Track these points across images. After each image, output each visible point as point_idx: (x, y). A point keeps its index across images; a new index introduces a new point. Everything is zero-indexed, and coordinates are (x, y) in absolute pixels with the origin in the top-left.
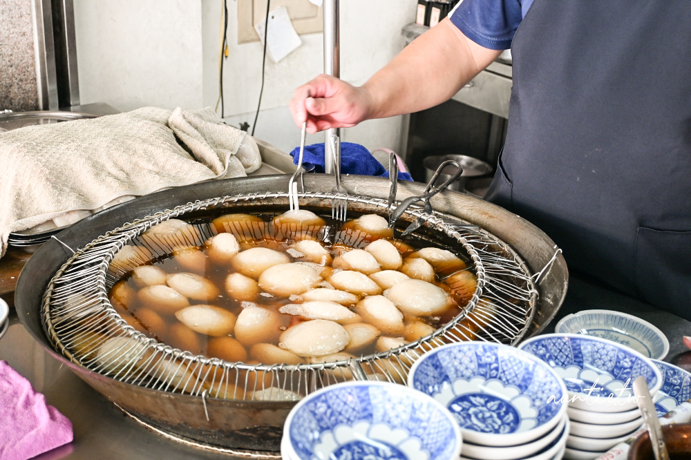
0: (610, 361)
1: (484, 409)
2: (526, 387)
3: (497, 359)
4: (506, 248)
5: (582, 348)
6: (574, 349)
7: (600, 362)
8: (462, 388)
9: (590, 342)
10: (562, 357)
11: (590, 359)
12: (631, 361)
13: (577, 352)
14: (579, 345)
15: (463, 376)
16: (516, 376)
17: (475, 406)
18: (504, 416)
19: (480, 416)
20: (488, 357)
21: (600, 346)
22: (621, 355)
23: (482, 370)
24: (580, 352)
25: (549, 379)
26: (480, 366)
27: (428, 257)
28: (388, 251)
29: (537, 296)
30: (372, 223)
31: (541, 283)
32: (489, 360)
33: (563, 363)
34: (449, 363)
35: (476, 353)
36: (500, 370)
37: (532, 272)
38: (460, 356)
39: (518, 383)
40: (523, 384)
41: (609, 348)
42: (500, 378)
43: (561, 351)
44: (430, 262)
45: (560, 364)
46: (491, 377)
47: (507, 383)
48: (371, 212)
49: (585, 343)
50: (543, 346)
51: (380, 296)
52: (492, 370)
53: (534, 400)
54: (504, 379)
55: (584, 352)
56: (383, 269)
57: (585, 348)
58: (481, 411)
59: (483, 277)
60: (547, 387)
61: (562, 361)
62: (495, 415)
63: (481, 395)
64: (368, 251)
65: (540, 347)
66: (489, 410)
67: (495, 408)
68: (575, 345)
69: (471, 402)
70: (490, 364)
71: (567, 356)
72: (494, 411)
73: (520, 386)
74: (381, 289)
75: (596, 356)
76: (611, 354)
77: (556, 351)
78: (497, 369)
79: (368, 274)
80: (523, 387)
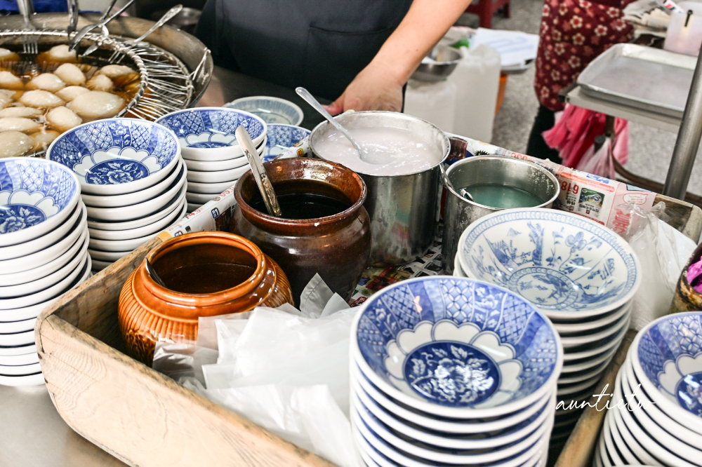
0: (233, 124)
1: (120, 171)
2: (153, 149)
3: (128, 131)
4: (171, 57)
5: (210, 117)
6: (204, 120)
7: (226, 127)
8: (100, 157)
9: (216, 112)
10: (195, 127)
11: (218, 125)
12: (248, 121)
13: (206, 121)
14: (208, 116)
15: (101, 148)
16: (145, 141)
17: (112, 170)
18: (136, 174)
19: (116, 176)
20: (120, 130)
21: (223, 114)
22: (241, 118)
23: (117, 142)
24: (210, 121)
25: (168, 139)
26: (114, 138)
27: (108, 73)
28: (72, 71)
29: (193, 90)
30: (59, 52)
31: (197, 81)
32: (121, 132)
33: (196, 132)
34: (86, 139)
35: (110, 128)
36: (132, 139)
37: (190, 71)
38: (95, 132)
39: (146, 147)
40: (150, 147)
41: (231, 114)
42: (133, 146)
43: (193, 122)
44: (109, 76)
45: (194, 132)
46: (125, 146)
47: (138, 148)
48: (61, 43)
49: (213, 113)
50: (178, 120)
51: (63, 108)
52: (125, 140)
53: (159, 158)
54: (136, 146)
55: (212, 120)
56: (67, 86)
57: (213, 117)
58: (117, 173)
59: (146, 80)
60: (168, 145)
61: (196, 129)
62: (128, 174)
63: (118, 161)
64: (56, 75)
65: (175, 121)
66: (124, 171)
67: (129, 169)
68: (204, 116)
69: (109, 168)
70: (123, 136)
71: (199, 126)
72: (128, 171)
73: (148, 149)
74: (64, 102)
75: (222, 123)
76: (233, 119)
77: (189, 122)
78: (129, 138)
79: (54, 92)
80: (150, 150)
